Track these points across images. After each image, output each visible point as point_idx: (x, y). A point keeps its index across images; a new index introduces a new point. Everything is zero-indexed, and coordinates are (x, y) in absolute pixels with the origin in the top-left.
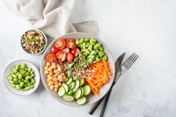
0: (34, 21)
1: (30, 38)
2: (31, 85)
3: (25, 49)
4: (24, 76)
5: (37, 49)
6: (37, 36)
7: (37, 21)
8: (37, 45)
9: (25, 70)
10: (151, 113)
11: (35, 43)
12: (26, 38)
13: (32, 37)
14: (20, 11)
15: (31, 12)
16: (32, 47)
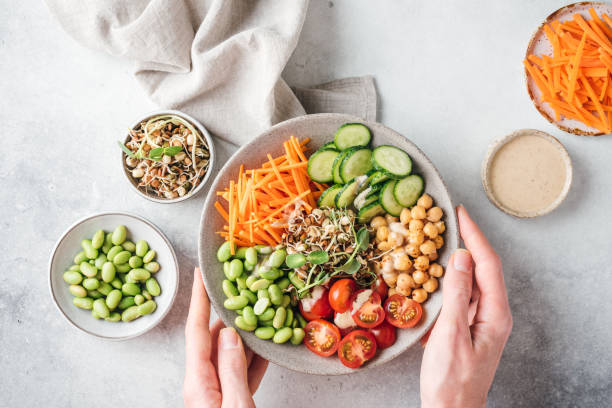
0: (156, 76)
1: (154, 143)
2: (146, 300)
3: (140, 184)
4: (123, 269)
5: (184, 179)
6: (177, 136)
7: (168, 78)
8: (181, 165)
9: (124, 250)
10: (563, 399)
11: (173, 158)
12: (140, 146)
13: (159, 139)
14: (109, 42)
15: (149, 45)
16: (167, 174)
